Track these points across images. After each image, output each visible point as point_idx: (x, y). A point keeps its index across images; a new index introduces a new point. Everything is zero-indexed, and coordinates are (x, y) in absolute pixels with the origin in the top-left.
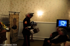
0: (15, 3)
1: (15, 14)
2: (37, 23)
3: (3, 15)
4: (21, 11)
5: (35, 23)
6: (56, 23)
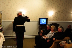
4: (3, 11)
6: (38, 21)
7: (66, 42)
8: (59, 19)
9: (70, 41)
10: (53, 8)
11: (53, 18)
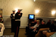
1: (1, 10)
7: (47, 32)
8: (42, 15)
9: (50, 31)
10: (38, 8)
11: (39, 15)
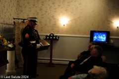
0: (24, 5)
1: (23, 22)
2: (59, 37)
3: (5, 24)
5: (56, 36)
